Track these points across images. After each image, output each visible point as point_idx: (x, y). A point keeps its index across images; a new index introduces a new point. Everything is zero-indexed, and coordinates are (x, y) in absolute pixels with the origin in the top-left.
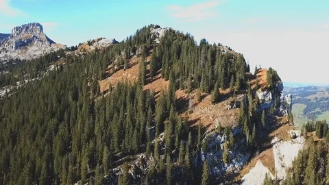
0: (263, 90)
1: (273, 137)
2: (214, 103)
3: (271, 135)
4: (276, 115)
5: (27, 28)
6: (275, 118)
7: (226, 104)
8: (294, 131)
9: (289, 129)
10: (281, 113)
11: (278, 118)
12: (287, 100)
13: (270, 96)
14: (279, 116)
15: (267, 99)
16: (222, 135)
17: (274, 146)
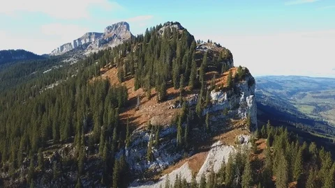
0: (217, 91)
1: (217, 141)
2: (159, 102)
3: (216, 138)
4: (231, 117)
5: (116, 27)
6: (229, 121)
7: (170, 104)
8: (244, 136)
9: (239, 134)
10: (238, 116)
11: (232, 120)
12: (248, 102)
13: (225, 97)
14: (234, 119)
15: (220, 100)
16: (149, 132)
17: (211, 150)
